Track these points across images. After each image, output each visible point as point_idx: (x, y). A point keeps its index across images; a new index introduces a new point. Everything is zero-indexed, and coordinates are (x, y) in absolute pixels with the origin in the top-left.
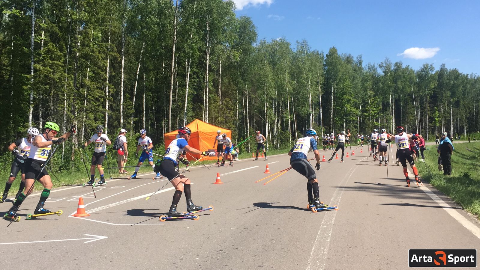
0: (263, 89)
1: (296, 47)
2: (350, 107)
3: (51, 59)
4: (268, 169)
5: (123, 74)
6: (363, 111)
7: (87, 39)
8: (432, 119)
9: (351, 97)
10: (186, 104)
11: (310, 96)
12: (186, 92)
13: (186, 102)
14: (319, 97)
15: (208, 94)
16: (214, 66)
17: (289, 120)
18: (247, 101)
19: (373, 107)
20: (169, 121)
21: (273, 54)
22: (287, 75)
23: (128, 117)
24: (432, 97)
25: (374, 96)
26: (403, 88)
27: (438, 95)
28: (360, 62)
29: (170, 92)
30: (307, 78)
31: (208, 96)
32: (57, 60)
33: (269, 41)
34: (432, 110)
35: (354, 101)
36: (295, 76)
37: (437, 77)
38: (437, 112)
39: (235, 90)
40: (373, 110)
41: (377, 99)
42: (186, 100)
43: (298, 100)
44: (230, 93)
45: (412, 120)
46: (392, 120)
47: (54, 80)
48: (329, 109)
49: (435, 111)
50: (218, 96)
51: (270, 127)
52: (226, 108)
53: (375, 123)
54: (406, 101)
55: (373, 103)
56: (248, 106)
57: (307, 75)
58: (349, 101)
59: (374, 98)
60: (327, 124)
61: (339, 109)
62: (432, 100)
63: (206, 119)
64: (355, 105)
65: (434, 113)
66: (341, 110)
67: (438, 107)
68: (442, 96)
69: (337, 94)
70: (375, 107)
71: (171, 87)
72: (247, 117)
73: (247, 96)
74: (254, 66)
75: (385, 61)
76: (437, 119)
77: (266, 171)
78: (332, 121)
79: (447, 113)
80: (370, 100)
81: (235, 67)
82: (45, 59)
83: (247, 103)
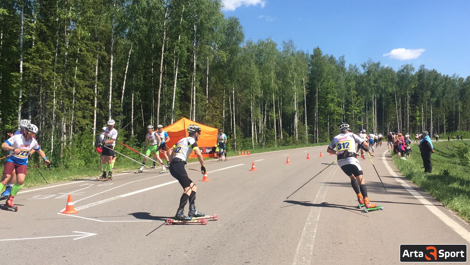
0: (249, 88)
1: (282, 47)
2: (334, 106)
3: (40, 57)
4: (254, 166)
5: (111, 73)
6: (346, 110)
7: (75, 39)
8: (413, 118)
9: (335, 96)
10: (174, 103)
11: (295, 96)
12: (174, 91)
13: (174, 101)
14: (304, 96)
15: (195, 93)
16: (201, 66)
17: (275, 119)
18: (234, 100)
19: (356, 106)
20: (157, 119)
21: (259, 54)
22: (273, 74)
23: (116, 115)
24: (412, 97)
25: (357, 96)
26: (385, 88)
27: (418, 95)
28: (343, 63)
29: (158, 91)
30: (293, 78)
31: (195, 95)
32: (47, 60)
33: (255, 42)
34: (413, 110)
35: (337, 100)
36: (281, 75)
37: (417, 78)
38: (418, 111)
39: (222, 90)
40: (356, 110)
41: (359, 98)
42: (174, 99)
43: (283, 99)
44: (217, 93)
45: (393, 119)
46: (375, 119)
47: (43, 78)
48: (313, 108)
49: (416, 111)
50: (205, 95)
51: (255, 126)
52: (213, 107)
53: (358, 121)
54: (388, 100)
55: (355, 102)
56: (234, 104)
57: (292, 75)
58: (332, 100)
59: (357, 98)
60: (311, 123)
61: (323, 108)
62: (413, 100)
63: (193, 117)
64: (339, 104)
65: (416, 112)
66: (325, 109)
67: (418, 106)
68: (423, 95)
69: (321, 93)
70: (358, 107)
71: (159, 86)
72: (233, 115)
73: (233, 95)
74: (241, 65)
75: (368, 62)
76: (418, 118)
77: (253, 168)
78: (316, 119)
79: (427, 112)
80: (353, 100)
81: (222, 67)
82: (35, 57)
83: (234, 102)
